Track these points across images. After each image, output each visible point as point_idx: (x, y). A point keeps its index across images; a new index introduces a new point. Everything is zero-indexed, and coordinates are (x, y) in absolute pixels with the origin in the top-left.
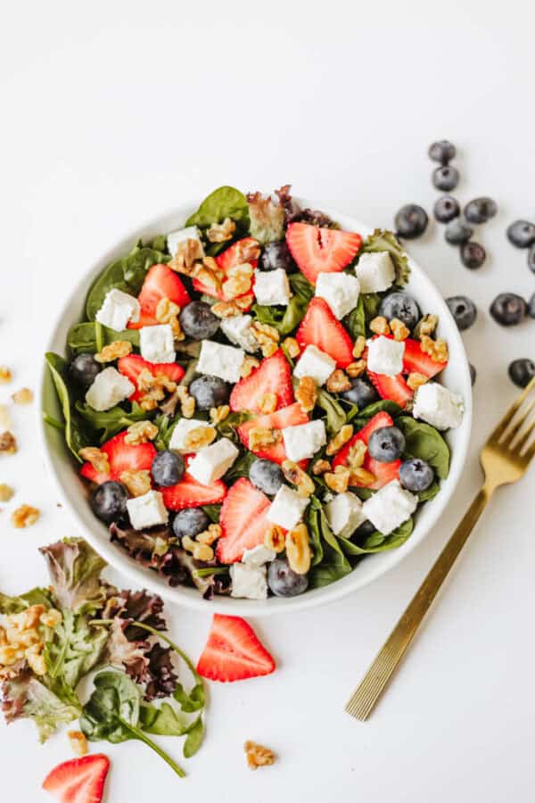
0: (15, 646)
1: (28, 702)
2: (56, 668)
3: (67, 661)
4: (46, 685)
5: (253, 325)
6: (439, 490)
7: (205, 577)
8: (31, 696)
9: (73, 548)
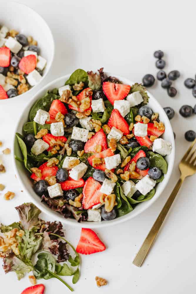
0: (7, 245)
1: (13, 265)
2: (23, 252)
3: (27, 249)
4: (20, 259)
5: (91, 120)
6: (164, 178)
7: (78, 214)
8: (14, 263)
9: (28, 206)
